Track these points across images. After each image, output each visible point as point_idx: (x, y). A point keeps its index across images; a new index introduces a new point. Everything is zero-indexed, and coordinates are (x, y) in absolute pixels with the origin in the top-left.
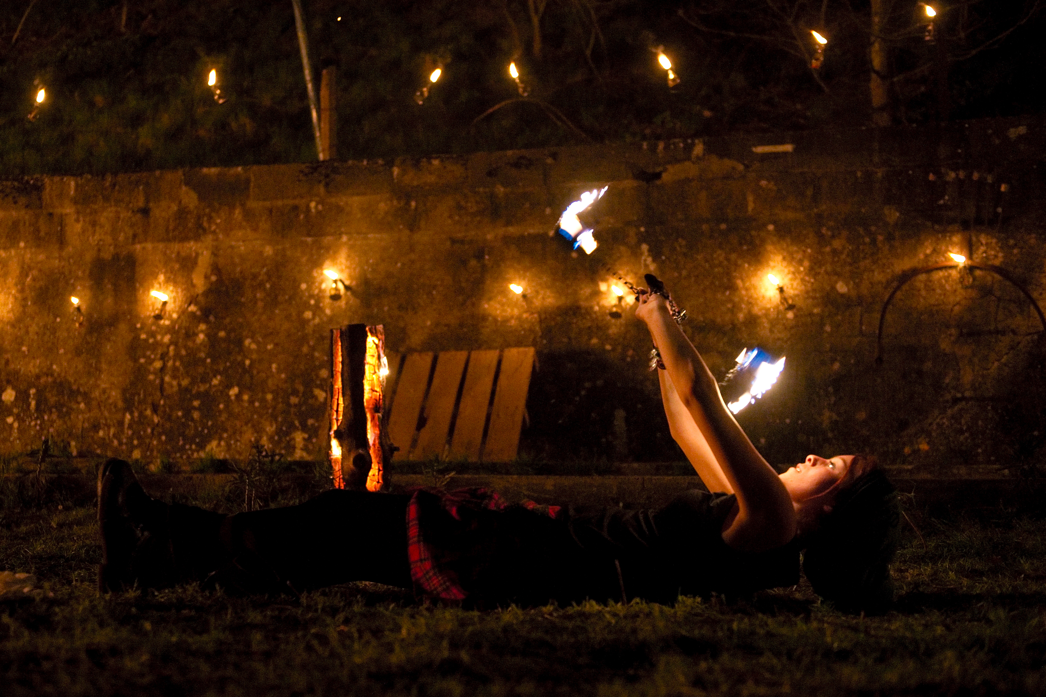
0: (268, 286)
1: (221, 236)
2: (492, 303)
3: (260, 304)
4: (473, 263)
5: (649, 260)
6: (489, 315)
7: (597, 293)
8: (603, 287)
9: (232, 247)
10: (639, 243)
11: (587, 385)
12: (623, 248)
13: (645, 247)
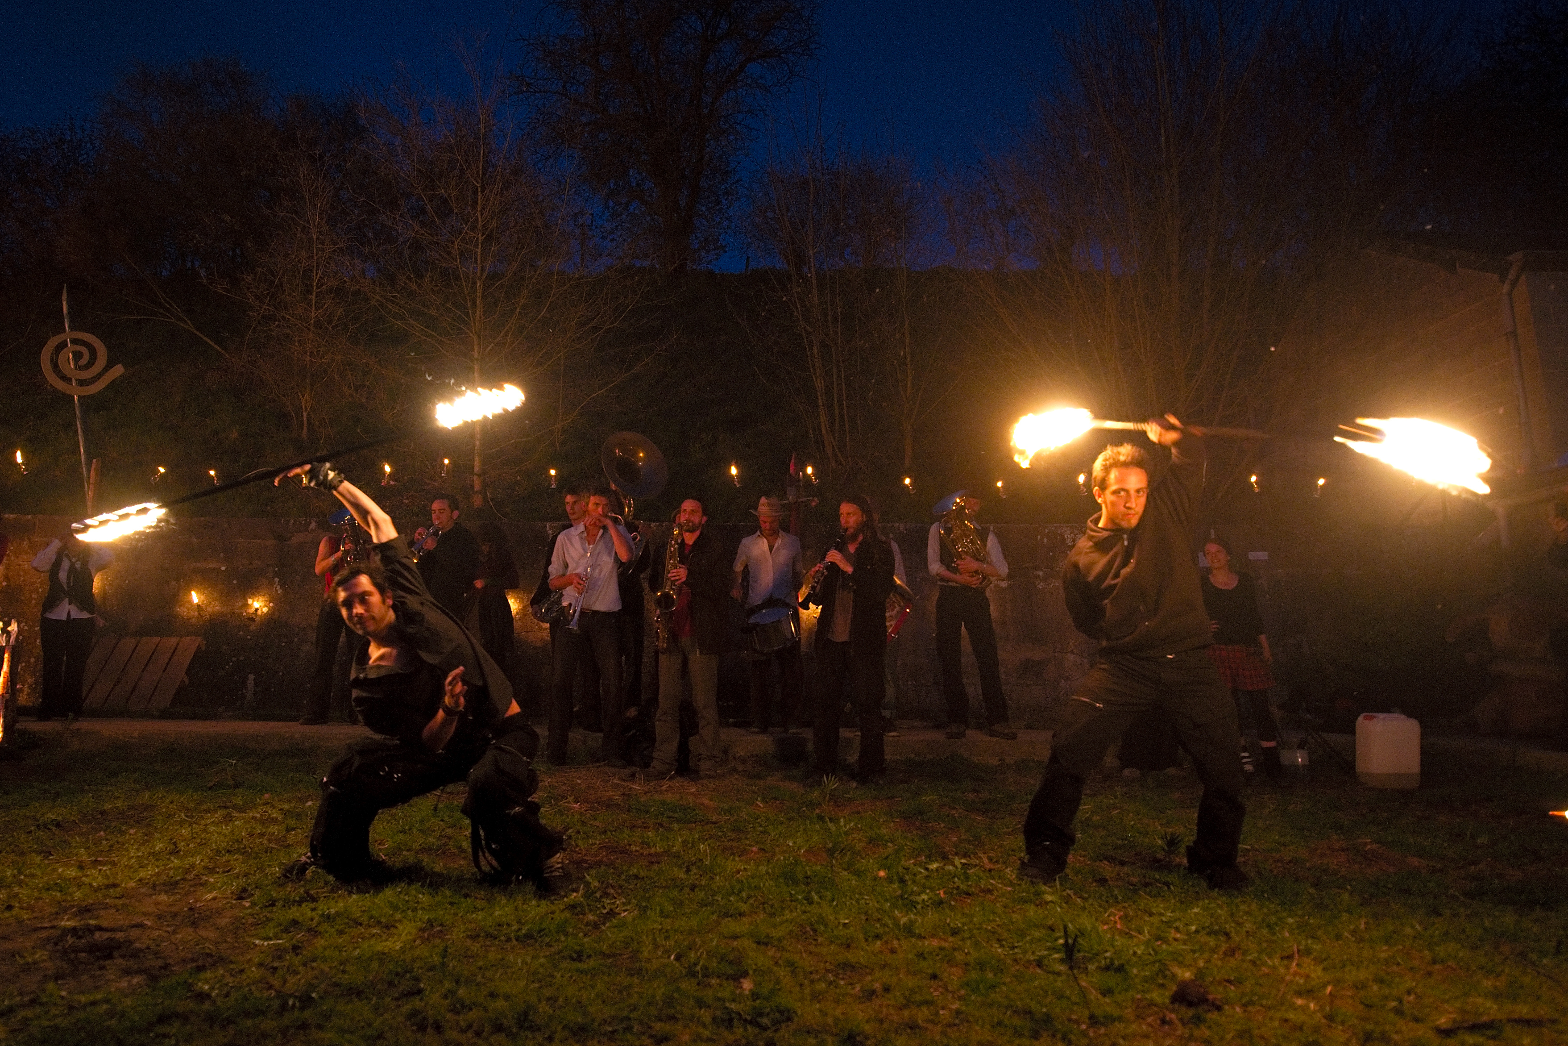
0: (40, 590)
1: (13, 558)
2: (182, 608)
3: (34, 602)
4: (173, 583)
5: (279, 587)
6: (180, 615)
7: (246, 605)
8: (250, 601)
9: (20, 565)
10: (273, 578)
11: (234, 659)
12: (264, 580)
13: (277, 579)
